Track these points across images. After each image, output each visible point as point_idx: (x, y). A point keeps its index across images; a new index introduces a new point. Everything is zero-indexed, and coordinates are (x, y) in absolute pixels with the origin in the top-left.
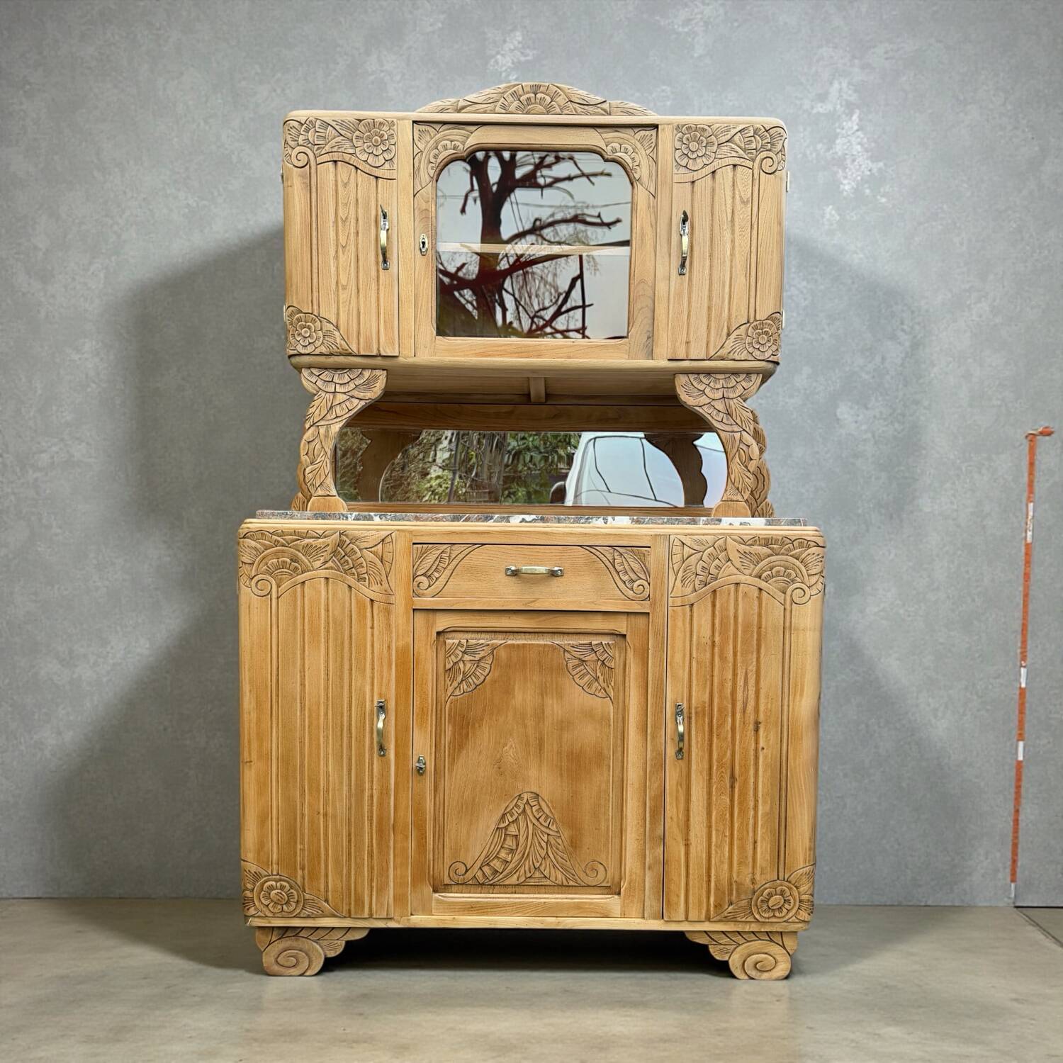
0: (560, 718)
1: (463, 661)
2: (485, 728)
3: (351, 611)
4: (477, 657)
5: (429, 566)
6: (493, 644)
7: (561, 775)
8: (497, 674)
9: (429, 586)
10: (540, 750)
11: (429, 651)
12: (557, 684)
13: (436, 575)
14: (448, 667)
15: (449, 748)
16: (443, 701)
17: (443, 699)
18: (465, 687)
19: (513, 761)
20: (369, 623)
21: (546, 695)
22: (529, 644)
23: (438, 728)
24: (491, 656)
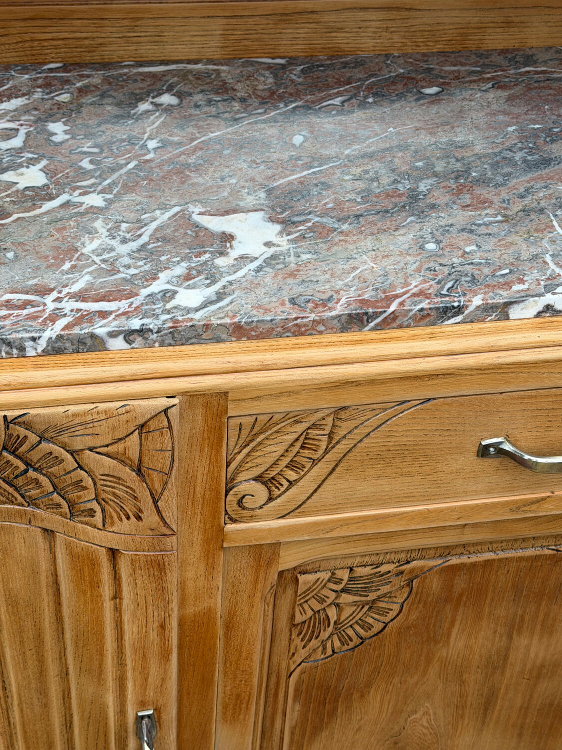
0: (539, 662)
1: (338, 605)
2: (374, 698)
3: (56, 575)
4: (372, 596)
5: (270, 460)
6: (412, 570)
7: (520, 735)
8: (413, 616)
9: (270, 499)
10: (486, 710)
11: (259, 606)
12: (547, 615)
13: (292, 475)
14: (299, 618)
15: (292, 733)
16: (284, 674)
17: (284, 666)
18: (337, 644)
19: (425, 731)
20: (107, 590)
21: (519, 632)
22: (500, 560)
23: (269, 709)
24: (407, 590)
